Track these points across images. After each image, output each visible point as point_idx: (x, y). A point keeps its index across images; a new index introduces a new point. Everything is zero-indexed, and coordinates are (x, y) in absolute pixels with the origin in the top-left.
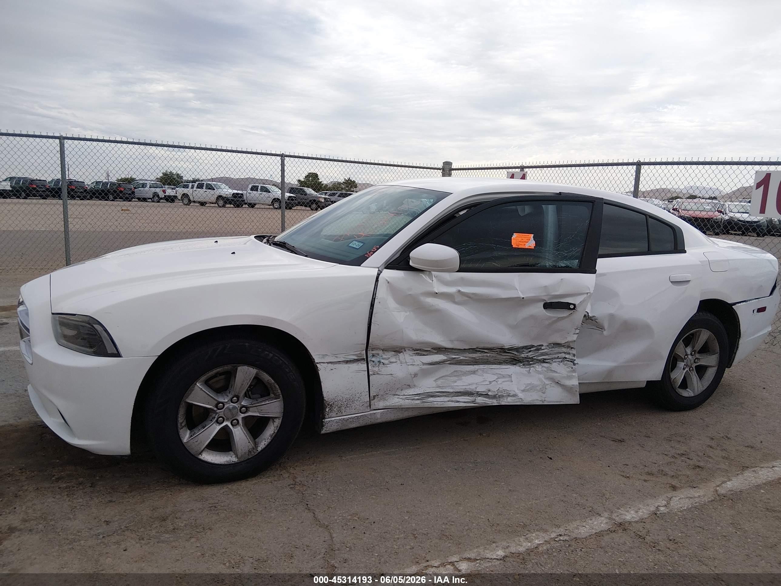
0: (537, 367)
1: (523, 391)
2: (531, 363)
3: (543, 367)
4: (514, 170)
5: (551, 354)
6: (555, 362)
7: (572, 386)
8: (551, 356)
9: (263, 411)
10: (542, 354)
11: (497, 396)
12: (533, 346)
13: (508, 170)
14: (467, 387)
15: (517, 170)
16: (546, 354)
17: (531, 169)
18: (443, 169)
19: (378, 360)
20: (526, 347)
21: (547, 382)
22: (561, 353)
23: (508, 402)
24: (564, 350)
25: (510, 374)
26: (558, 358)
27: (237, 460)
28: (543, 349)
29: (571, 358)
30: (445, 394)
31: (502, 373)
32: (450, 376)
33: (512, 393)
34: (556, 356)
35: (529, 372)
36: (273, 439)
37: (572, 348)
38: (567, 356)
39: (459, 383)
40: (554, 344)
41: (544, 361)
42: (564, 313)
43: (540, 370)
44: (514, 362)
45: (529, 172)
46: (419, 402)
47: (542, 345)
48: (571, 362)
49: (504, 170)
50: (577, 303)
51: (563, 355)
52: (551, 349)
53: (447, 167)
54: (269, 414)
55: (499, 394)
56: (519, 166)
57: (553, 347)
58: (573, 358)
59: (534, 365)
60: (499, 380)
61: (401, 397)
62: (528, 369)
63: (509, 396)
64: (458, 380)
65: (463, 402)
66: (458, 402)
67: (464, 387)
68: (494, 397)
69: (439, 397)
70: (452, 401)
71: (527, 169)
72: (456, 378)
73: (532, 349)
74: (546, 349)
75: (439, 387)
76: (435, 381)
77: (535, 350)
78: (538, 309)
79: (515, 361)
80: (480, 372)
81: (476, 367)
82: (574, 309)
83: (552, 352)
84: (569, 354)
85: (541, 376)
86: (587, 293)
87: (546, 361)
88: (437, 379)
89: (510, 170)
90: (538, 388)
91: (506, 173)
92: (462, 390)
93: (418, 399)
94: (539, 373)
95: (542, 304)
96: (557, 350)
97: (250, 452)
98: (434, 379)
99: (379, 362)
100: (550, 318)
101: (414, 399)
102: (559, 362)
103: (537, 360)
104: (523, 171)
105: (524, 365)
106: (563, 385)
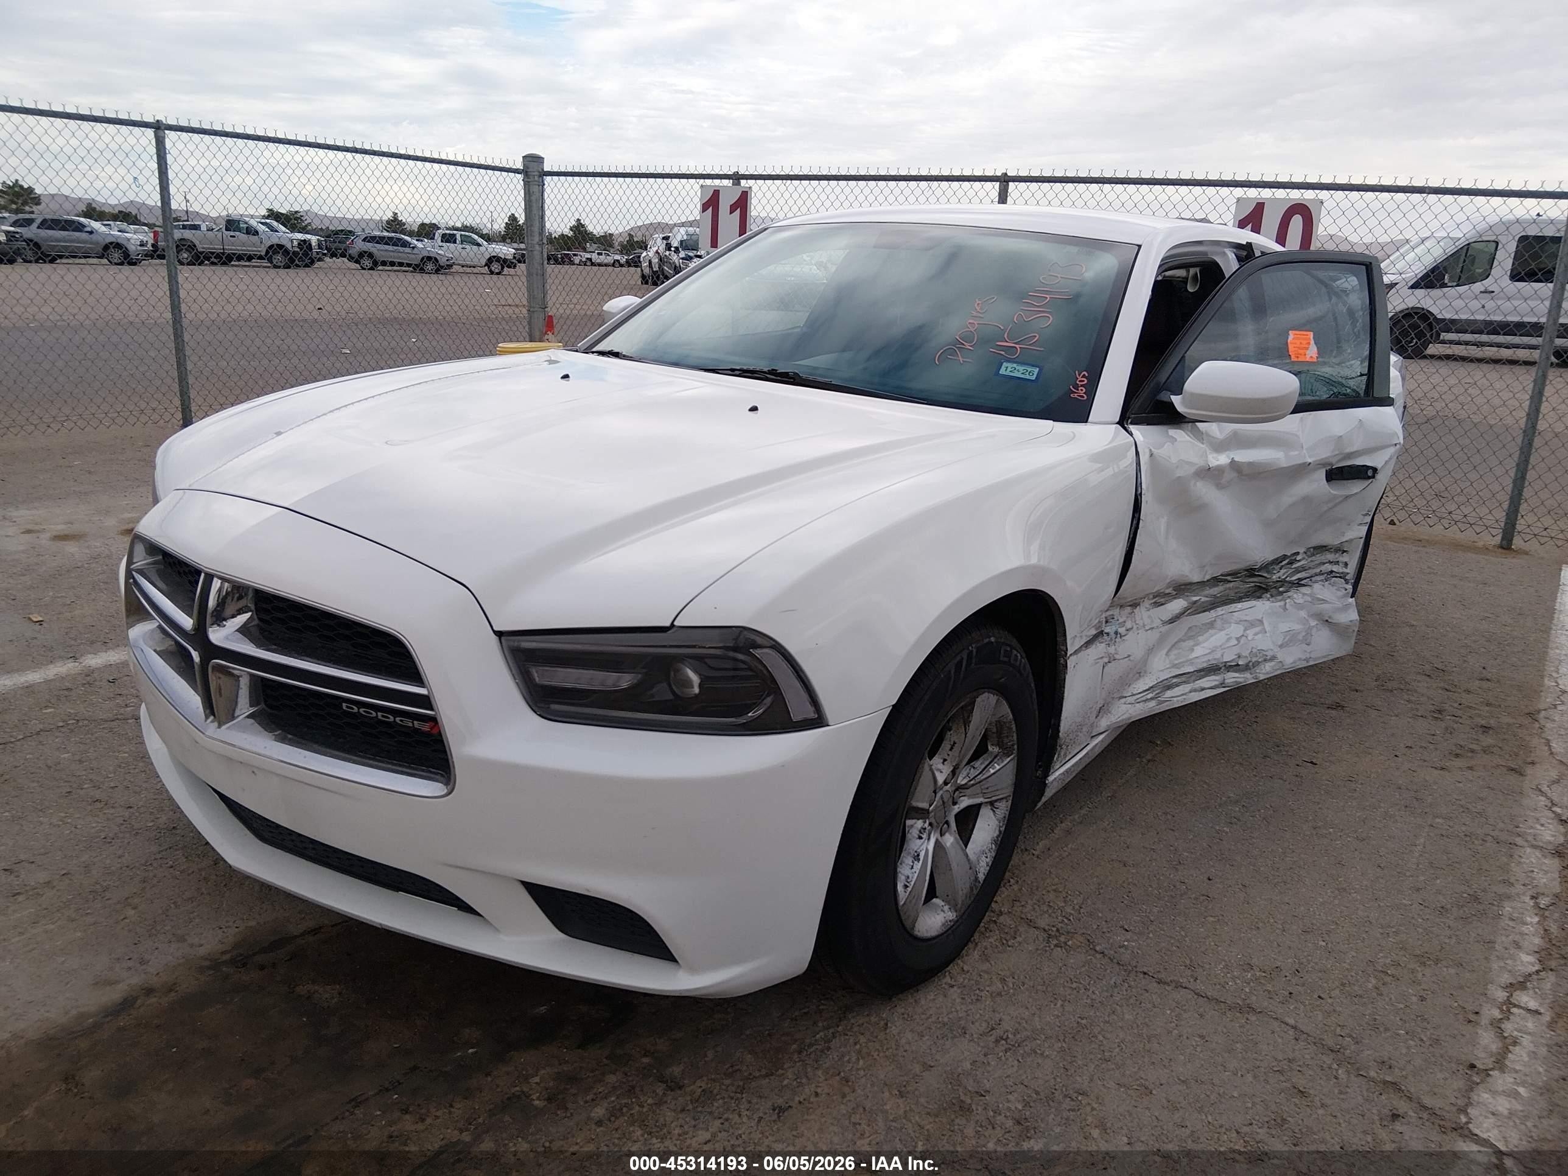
0: (1295, 596)
1: (1281, 646)
2: (1281, 589)
3: (1304, 594)
4: (717, 182)
5: (1310, 568)
6: (1316, 582)
7: (1350, 623)
8: (1310, 571)
9: (990, 790)
10: (1298, 571)
11: (1251, 664)
12: (1285, 557)
13: (701, 181)
14: (1210, 657)
15: (727, 183)
16: (1303, 569)
17: (760, 182)
18: (525, 172)
19: (1114, 629)
20: (1277, 561)
21: (1313, 623)
22: (1324, 564)
23: (1267, 673)
24: (1330, 557)
25: (1259, 618)
26: (1321, 573)
27: (955, 914)
28: (1299, 561)
29: (1341, 571)
30: (1183, 679)
31: (1247, 618)
32: (1184, 641)
33: (1270, 654)
34: (1318, 570)
35: (1285, 609)
36: (1000, 846)
37: (1345, 551)
38: (1335, 568)
39: (1199, 651)
40: (1315, 548)
41: (1299, 584)
42: (1355, 487)
43: (1301, 601)
44: (1258, 594)
45: (755, 189)
46: (1153, 703)
47: (1298, 553)
48: (1340, 577)
49: (692, 181)
50: (1379, 466)
51: (1328, 567)
52: (1310, 559)
53: (533, 167)
54: (998, 793)
55: (1254, 660)
56: (730, 173)
57: (1313, 555)
58: (1345, 570)
59: (1289, 594)
60: (1248, 632)
61: (1130, 700)
62: (1282, 603)
63: (1265, 660)
64: (1194, 645)
65: (1208, 687)
66: (1203, 689)
67: (1206, 659)
68: (1247, 668)
69: (1177, 686)
70: (1195, 690)
71: (751, 182)
72: (1191, 643)
73: (1284, 563)
74: (1304, 558)
75: (1175, 666)
76: (1167, 654)
77: (1288, 564)
78: (1317, 484)
79: (1260, 591)
80: (1219, 622)
81: (1213, 614)
82: (1373, 477)
83: (1313, 564)
84: (1337, 563)
85: (1303, 614)
86: (1396, 445)
87: (1302, 582)
88: (1168, 652)
89: (708, 182)
90: (1300, 637)
91: (697, 187)
92: (1205, 665)
93: (1152, 699)
94: (1300, 607)
95: (1322, 474)
96: (1319, 558)
97: (971, 889)
98: (1165, 651)
99: (1116, 633)
100: (1335, 497)
101: (1147, 700)
102: (1322, 581)
103: (1290, 582)
104: (739, 184)
105: (1272, 596)
106: (1335, 624)
